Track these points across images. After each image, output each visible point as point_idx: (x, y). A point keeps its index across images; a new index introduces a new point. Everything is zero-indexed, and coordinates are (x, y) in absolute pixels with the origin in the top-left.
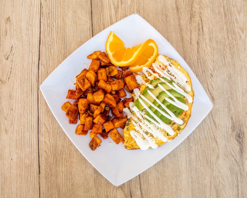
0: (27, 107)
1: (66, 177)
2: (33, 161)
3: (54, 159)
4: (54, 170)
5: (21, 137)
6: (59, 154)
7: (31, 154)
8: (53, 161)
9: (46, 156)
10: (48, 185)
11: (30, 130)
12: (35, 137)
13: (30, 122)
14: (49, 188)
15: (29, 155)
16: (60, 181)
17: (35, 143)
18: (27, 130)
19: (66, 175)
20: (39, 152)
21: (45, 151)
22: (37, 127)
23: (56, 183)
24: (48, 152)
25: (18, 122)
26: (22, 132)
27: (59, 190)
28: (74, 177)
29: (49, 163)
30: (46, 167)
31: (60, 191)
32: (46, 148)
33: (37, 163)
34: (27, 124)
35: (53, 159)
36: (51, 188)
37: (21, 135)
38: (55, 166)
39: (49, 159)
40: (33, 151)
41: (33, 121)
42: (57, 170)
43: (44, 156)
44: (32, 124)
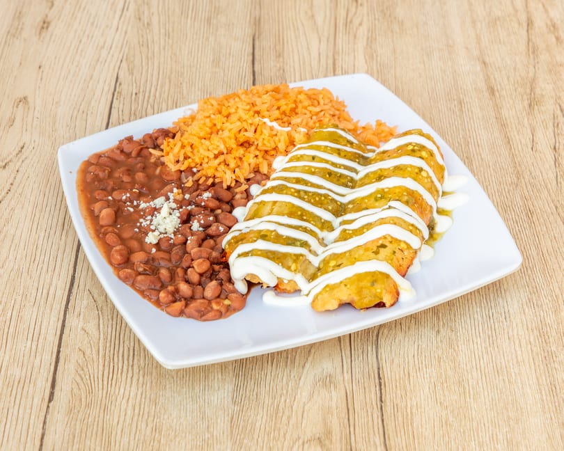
0: (42, 257)
1: (137, 411)
2: (36, 370)
3: (107, 368)
4: (100, 392)
5: (8, 317)
6: (123, 356)
7: (33, 354)
8: (101, 373)
9: (80, 361)
10: (75, 429)
11: (42, 303)
12: (54, 319)
13: (46, 286)
14: (74, 437)
15: (26, 358)
16: (116, 420)
17: (52, 331)
18: (32, 304)
19: (137, 404)
20: (59, 352)
21: (80, 350)
22: (65, 298)
23: (100, 424)
24: (88, 352)
25: (8, 285)
26: (17, 307)
27: (110, 443)
28: (163, 411)
29: (88, 377)
30: (75, 386)
31: (113, 444)
32: (85, 342)
33: (48, 375)
34: (34, 291)
35: (101, 367)
36: (83, 435)
37: (9, 315)
38: (105, 383)
39: (89, 367)
40: (40, 349)
41: (54, 285)
42: (112, 392)
43: (73, 361)
44: (51, 292)
